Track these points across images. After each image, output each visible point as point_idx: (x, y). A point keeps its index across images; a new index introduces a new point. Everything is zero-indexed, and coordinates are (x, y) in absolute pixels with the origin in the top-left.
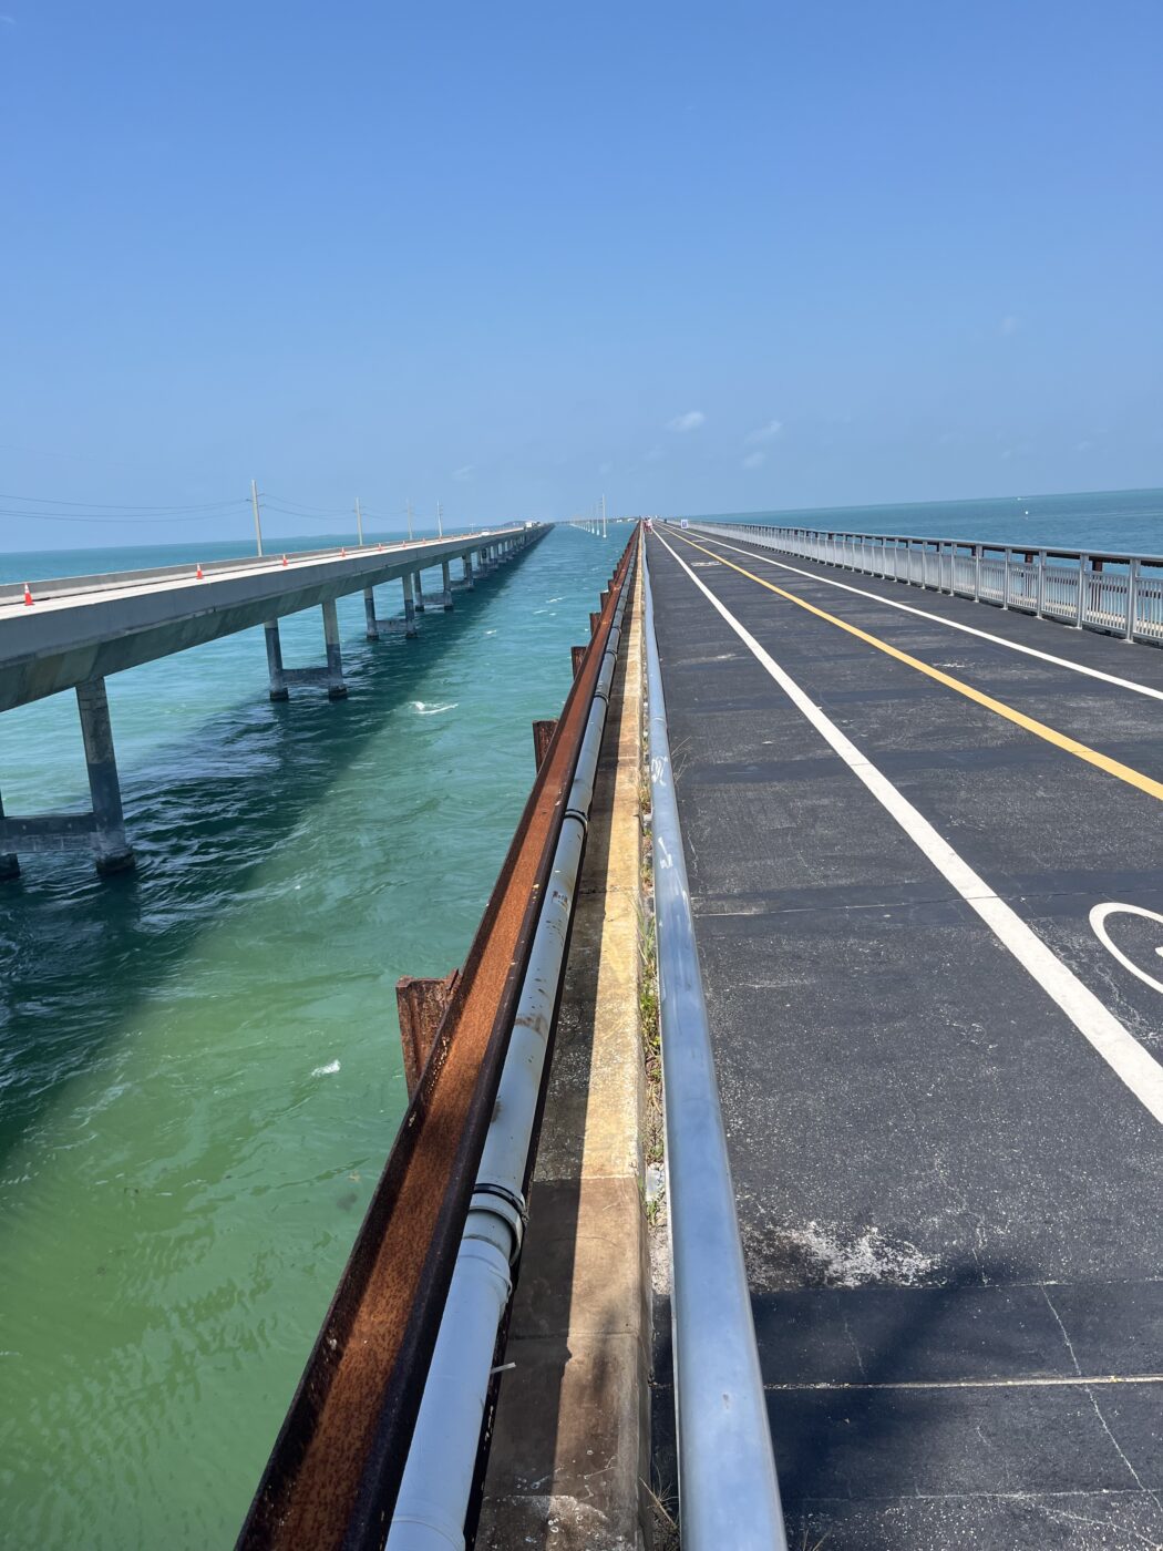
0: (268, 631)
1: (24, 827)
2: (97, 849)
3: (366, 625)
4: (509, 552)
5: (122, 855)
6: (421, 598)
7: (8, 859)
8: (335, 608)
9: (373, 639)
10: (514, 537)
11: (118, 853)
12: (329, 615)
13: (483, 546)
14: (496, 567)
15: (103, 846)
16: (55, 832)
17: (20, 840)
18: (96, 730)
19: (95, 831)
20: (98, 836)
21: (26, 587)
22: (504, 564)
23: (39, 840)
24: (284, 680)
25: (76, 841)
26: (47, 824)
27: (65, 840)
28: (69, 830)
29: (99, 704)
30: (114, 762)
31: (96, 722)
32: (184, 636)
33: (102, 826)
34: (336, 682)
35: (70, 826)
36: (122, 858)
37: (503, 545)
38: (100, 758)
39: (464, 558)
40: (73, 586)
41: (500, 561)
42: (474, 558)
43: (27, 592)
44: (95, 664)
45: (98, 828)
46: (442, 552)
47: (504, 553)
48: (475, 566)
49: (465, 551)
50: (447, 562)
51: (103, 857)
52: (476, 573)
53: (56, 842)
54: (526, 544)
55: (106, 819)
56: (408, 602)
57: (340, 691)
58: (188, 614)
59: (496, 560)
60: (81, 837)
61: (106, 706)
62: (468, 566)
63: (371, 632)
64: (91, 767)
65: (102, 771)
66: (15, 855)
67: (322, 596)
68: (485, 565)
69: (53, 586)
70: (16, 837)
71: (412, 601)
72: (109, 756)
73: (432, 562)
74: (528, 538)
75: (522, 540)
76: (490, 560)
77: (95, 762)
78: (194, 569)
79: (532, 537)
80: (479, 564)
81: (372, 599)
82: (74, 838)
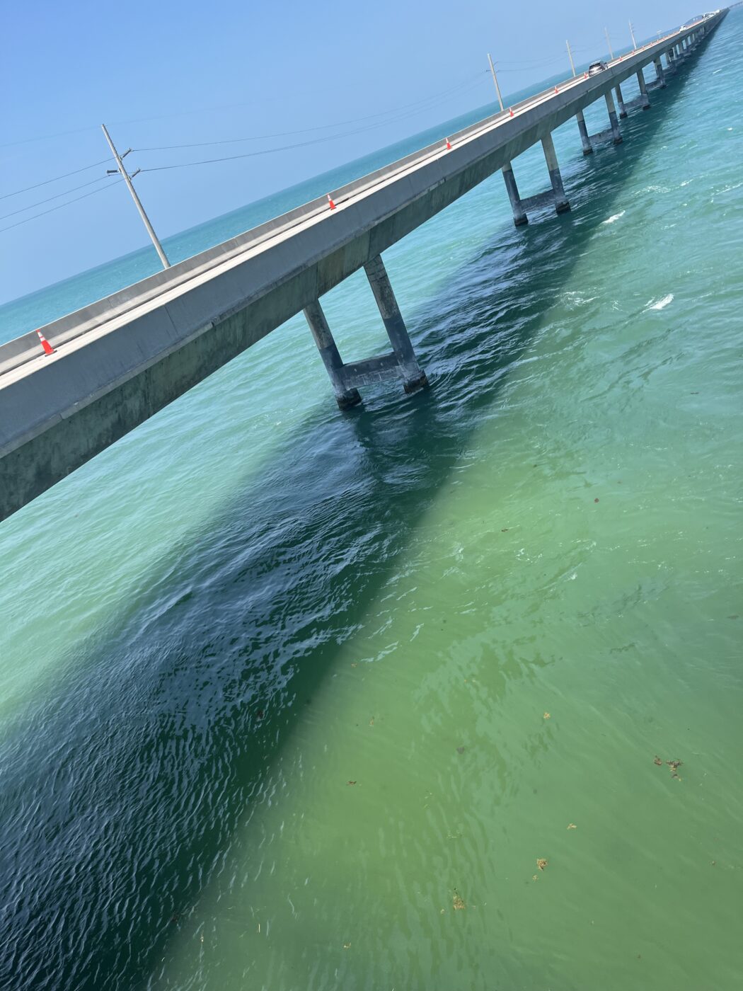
0: (505, 174)
1: (355, 370)
2: (402, 377)
3: (581, 143)
4: (693, 44)
5: (418, 378)
6: (623, 106)
7: (351, 392)
8: (551, 141)
9: (588, 153)
10: (695, 30)
11: (415, 377)
12: (548, 147)
13: (668, 48)
14: (683, 60)
15: (405, 373)
16: (374, 370)
17: (355, 379)
18: (382, 294)
19: (398, 365)
20: (400, 368)
21: (329, 197)
22: (690, 56)
23: (366, 377)
24: (523, 208)
25: (388, 374)
26: (368, 365)
27: (381, 374)
28: (381, 367)
29: (381, 275)
30: (400, 315)
31: (381, 288)
32: (433, 202)
33: (401, 361)
34: (560, 199)
35: (382, 364)
36: (419, 380)
37: (687, 41)
38: (389, 313)
39: (654, 62)
40: (363, 184)
41: (685, 55)
42: (663, 58)
43: (330, 200)
44: (370, 246)
45: (399, 363)
46: (633, 63)
47: (688, 47)
48: (665, 67)
49: (654, 56)
50: (641, 70)
51: (406, 382)
52: (666, 70)
53: (376, 376)
54: (705, 34)
55: (402, 356)
56: (612, 114)
57: (565, 206)
58: (424, 191)
59: (681, 55)
60: (390, 370)
61: (387, 275)
62: (659, 67)
63: (586, 147)
64: (386, 321)
65: (394, 322)
66: (355, 389)
67: (539, 134)
68: (673, 62)
69: (350, 188)
70: (353, 377)
71: (615, 112)
72: (396, 310)
73: (628, 73)
74: (707, 28)
75: (702, 30)
76: (677, 56)
77: (387, 317)
78: (444, 143)
79: (710, 26)
80: (669, 63)
81: (583, 121)
82: (386, 372)
